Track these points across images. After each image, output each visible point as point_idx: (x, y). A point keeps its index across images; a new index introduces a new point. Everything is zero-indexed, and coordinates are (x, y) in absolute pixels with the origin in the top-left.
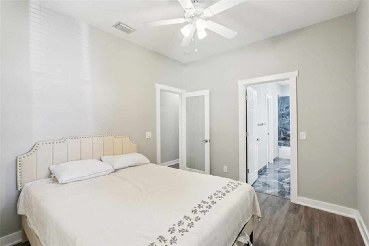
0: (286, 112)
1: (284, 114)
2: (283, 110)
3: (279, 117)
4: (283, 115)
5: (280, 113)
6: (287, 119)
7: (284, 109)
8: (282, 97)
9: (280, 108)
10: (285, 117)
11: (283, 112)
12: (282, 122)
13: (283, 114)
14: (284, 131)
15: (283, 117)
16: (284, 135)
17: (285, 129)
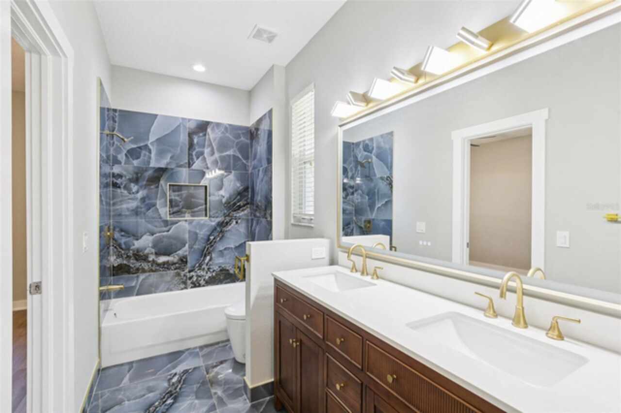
0: (130, 168)
1: (120, 176)
2: (116, 162)
3: (104, 186)
4: (119, 181)
5: (107, 169)
6: (132, 196)
7: (122, 157)
8: (115, 111)
9: (108, 151)
10: (125, 188)
11: (117, 170)
12: (114, 204)
13: (114, 175)
14: (123, 241)
15: (115, 185)
16: (119, 256)
17: (125, 231)
